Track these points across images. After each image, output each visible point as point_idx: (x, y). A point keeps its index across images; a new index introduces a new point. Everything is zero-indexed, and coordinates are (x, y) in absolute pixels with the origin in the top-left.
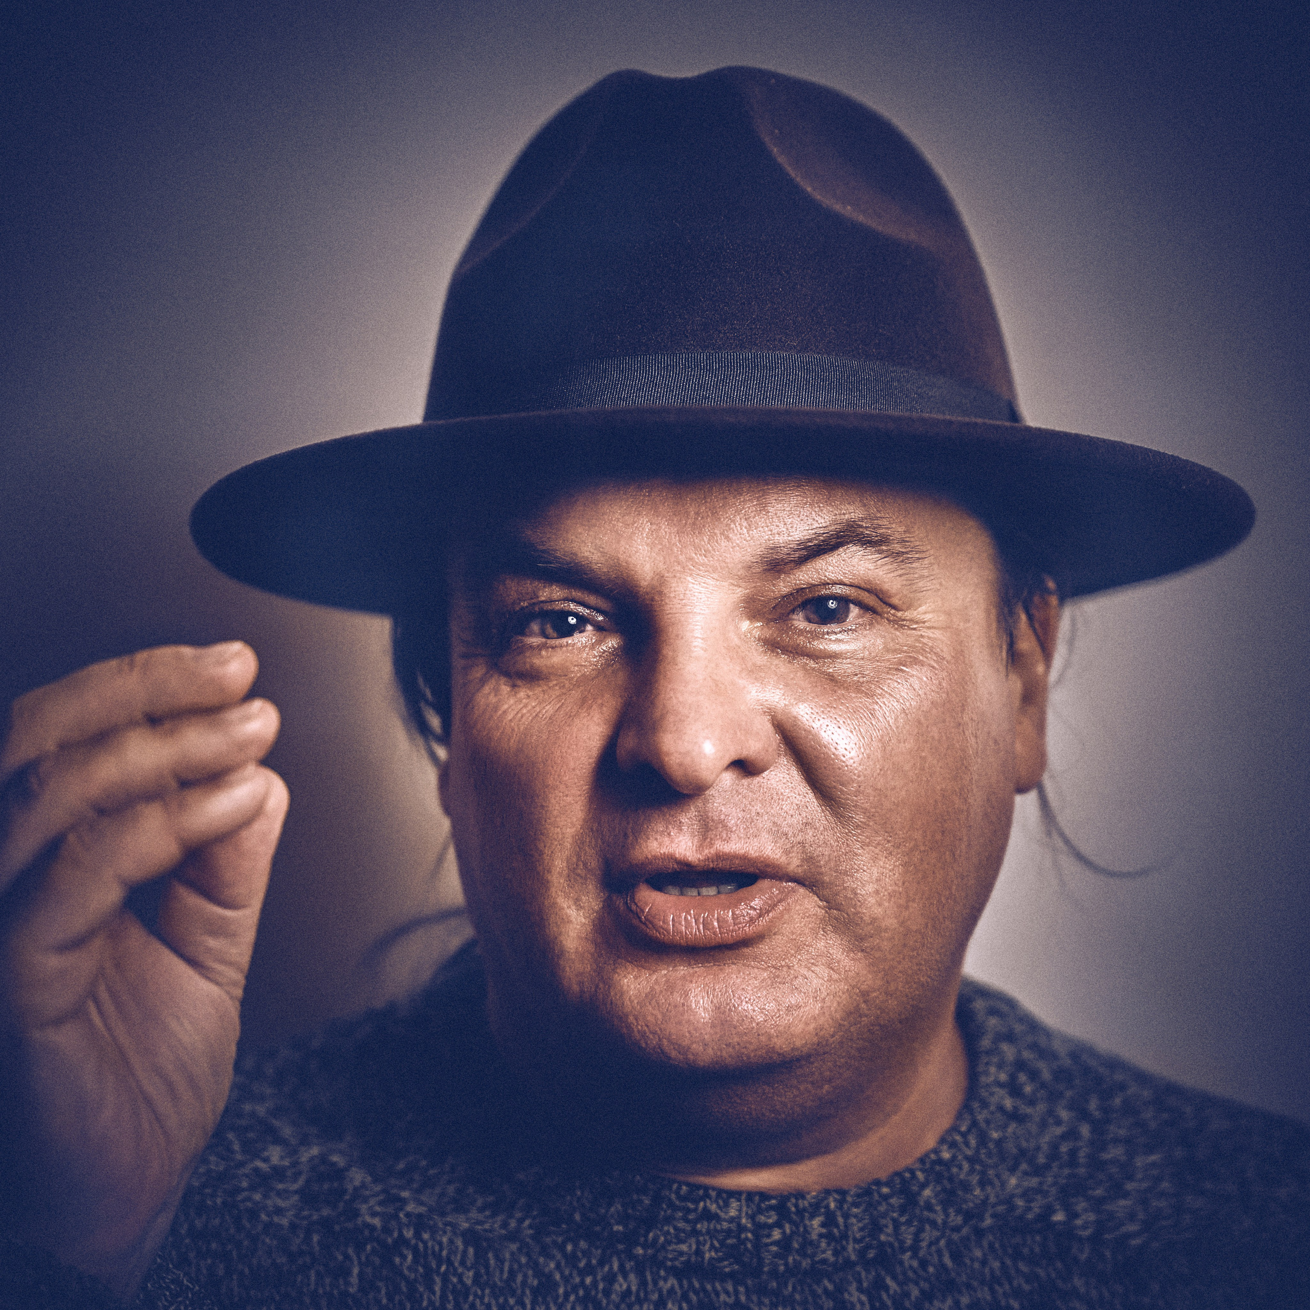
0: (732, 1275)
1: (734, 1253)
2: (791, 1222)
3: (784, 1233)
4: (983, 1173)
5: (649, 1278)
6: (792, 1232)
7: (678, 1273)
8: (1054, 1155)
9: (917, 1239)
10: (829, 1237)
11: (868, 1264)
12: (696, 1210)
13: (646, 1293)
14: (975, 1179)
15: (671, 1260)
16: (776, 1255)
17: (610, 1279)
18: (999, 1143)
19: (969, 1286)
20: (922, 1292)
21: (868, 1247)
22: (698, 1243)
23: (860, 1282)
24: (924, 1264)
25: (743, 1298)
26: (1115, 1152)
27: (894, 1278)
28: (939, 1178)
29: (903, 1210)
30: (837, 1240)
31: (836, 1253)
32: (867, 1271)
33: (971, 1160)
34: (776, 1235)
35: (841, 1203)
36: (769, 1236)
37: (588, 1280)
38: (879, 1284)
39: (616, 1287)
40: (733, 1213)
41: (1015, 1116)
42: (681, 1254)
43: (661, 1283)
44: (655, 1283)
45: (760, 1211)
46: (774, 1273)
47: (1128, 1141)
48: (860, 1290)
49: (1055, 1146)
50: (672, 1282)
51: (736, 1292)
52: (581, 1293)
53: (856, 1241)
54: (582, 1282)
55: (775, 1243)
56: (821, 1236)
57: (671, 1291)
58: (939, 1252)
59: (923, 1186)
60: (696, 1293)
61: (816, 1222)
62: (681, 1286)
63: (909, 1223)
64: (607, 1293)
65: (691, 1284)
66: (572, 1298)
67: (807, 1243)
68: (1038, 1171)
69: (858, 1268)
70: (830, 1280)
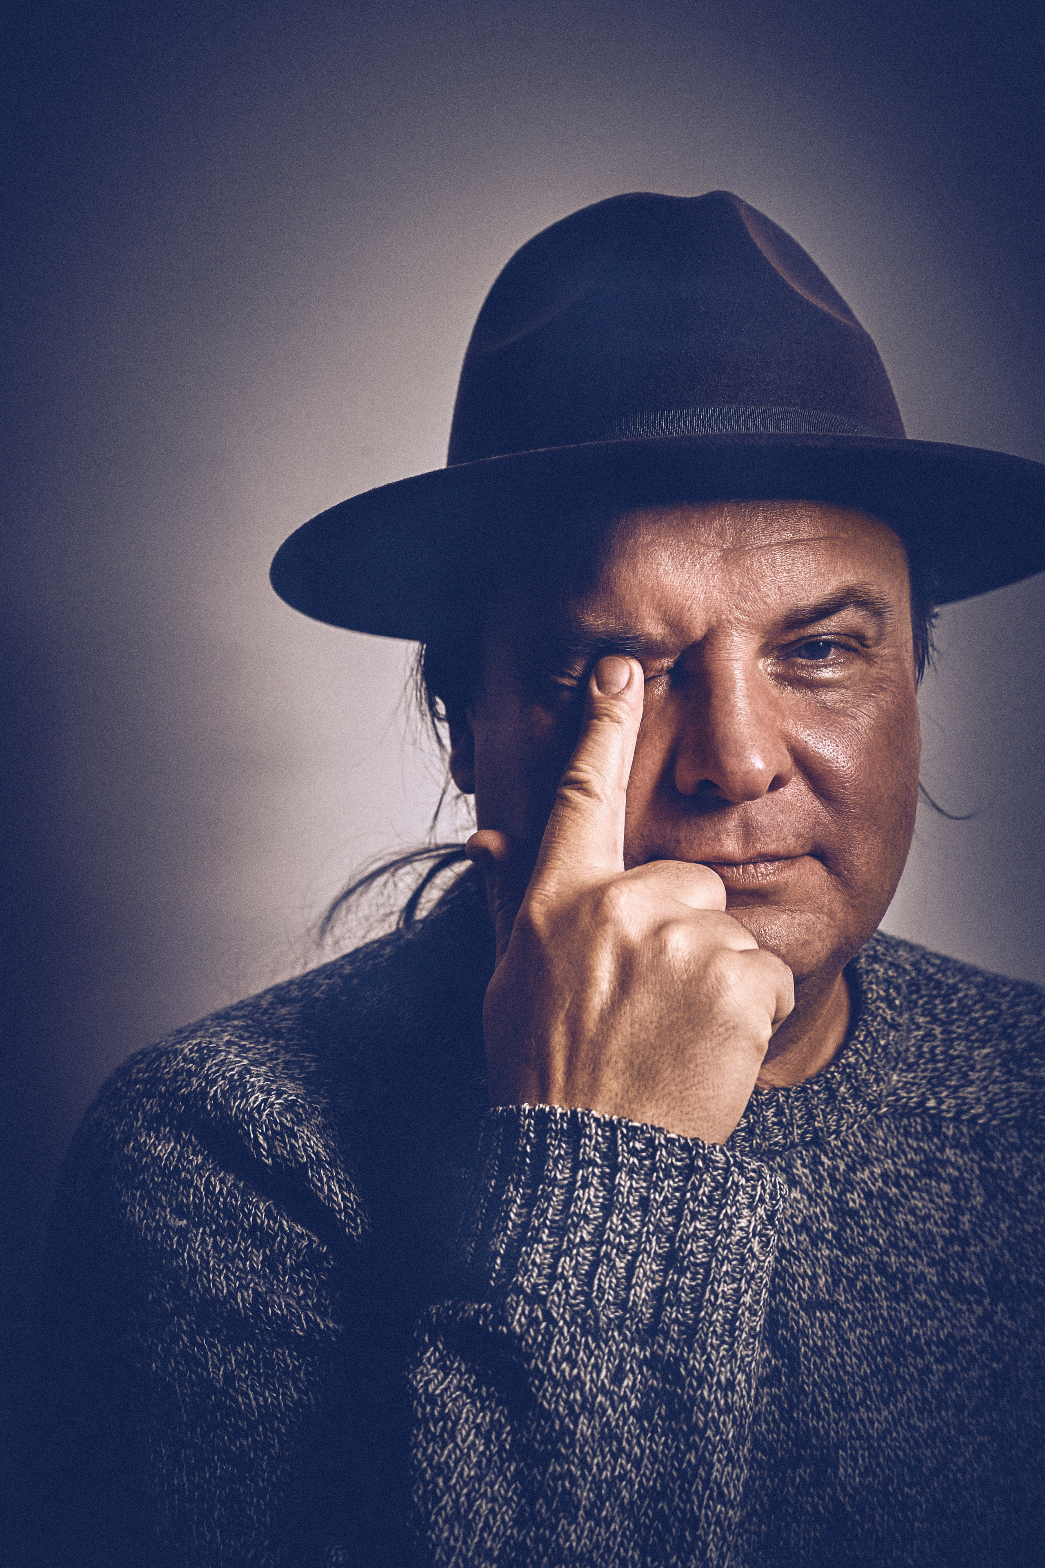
8: (920, 1055)
9: (839, 1126)
10: (779, 1123)
11: (806, 1145)
18: (885, 1048)
24: (845, 1144)
26: (960, 1047)
27: (826, 1155)
28: (849, 1078)
29: (827, 1102)
31: (785, 1137)
33: (868, 1063)
41: (893, 1026)
47: (966, 1038)
48: (804, 1165)
53: (799, 1127)
56: (774, 1123)
59: (840, 1084)
61: (770, 1113)
63: (831, 1112)
68: (910, 1067)
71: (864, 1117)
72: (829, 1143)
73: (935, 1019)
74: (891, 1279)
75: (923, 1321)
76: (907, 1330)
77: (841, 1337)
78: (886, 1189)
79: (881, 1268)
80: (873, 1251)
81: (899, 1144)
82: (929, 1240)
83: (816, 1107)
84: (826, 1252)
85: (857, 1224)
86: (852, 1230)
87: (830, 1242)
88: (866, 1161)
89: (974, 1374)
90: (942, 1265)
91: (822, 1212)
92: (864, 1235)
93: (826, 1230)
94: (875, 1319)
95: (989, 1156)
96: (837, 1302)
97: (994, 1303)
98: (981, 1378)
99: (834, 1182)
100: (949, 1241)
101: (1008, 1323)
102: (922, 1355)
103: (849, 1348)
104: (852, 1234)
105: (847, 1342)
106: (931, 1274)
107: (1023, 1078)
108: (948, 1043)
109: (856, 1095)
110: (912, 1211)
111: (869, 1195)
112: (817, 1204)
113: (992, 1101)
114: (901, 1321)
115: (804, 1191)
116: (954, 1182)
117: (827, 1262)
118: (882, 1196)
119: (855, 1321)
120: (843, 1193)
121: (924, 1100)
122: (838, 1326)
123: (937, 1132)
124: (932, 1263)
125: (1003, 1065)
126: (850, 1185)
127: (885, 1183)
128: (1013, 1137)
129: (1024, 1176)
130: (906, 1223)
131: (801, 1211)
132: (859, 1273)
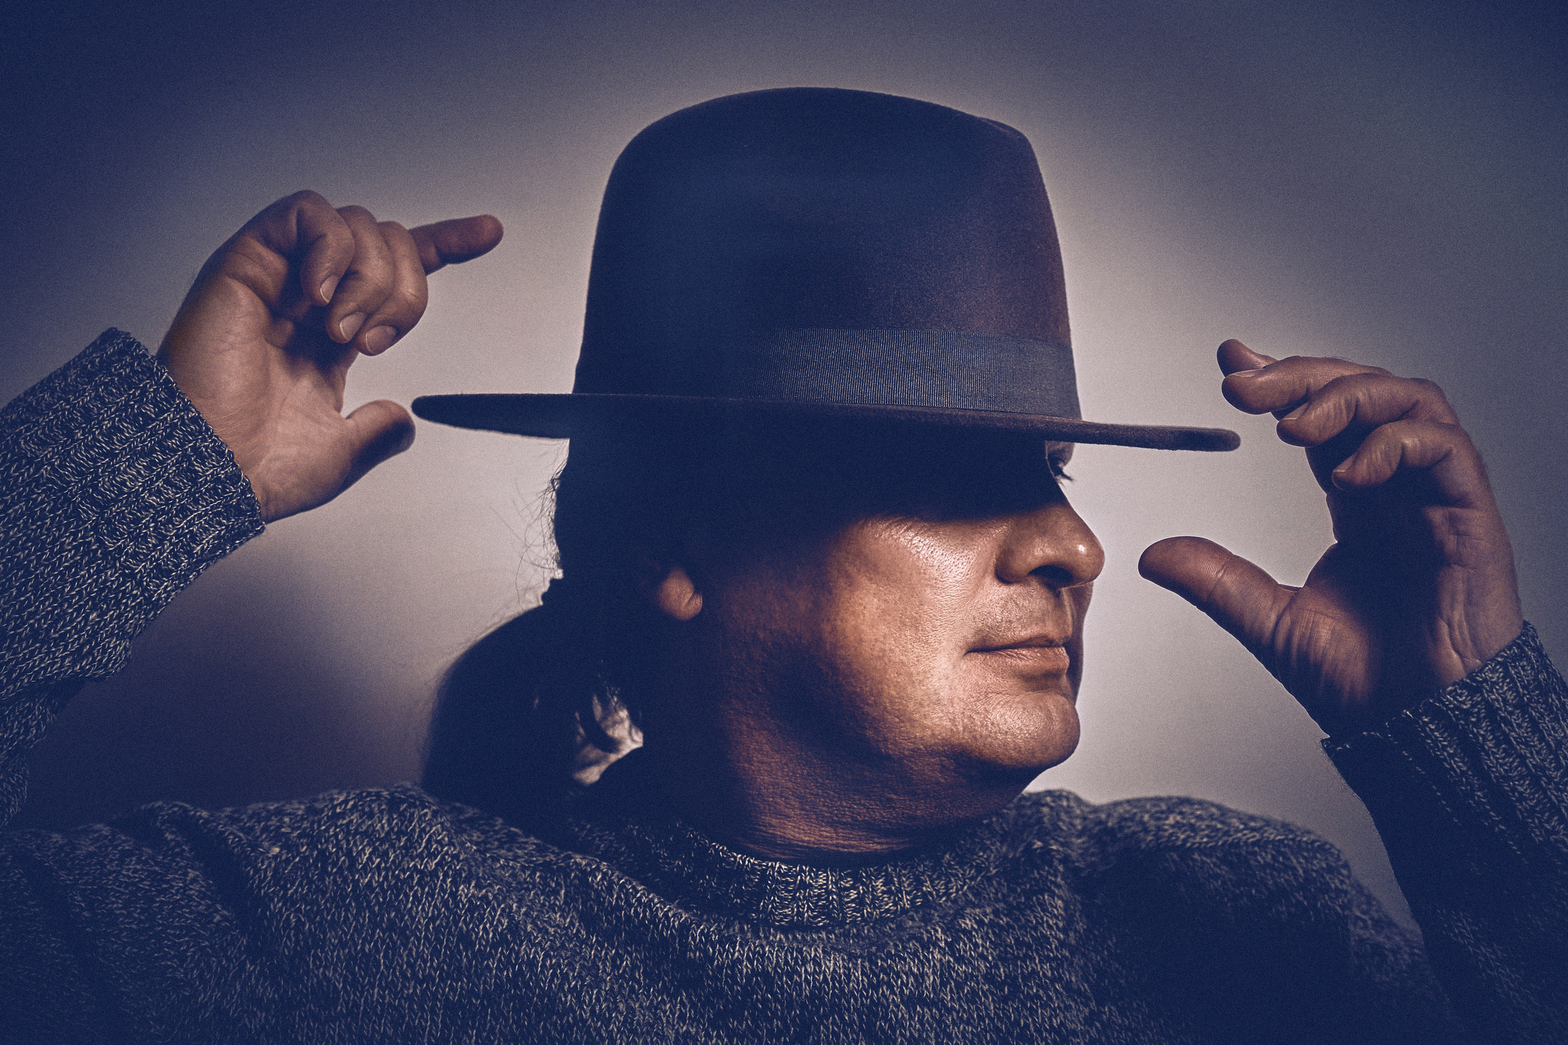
1: (825, 911)
2: (863, 884)
3: (858, 893)
7: (784, 930)
12: (794, 883)
15: (778, 921)
22: (798, 907)
32: (917, 913)
34: (853, 894)
36: (848, 896)
40: (821, 882)
42: (786, 916)
46: (854, 923)
53: (908, 893)
55: (853, 901)
62: (787, 938)
69: (911, 913)
117: (938, 965)
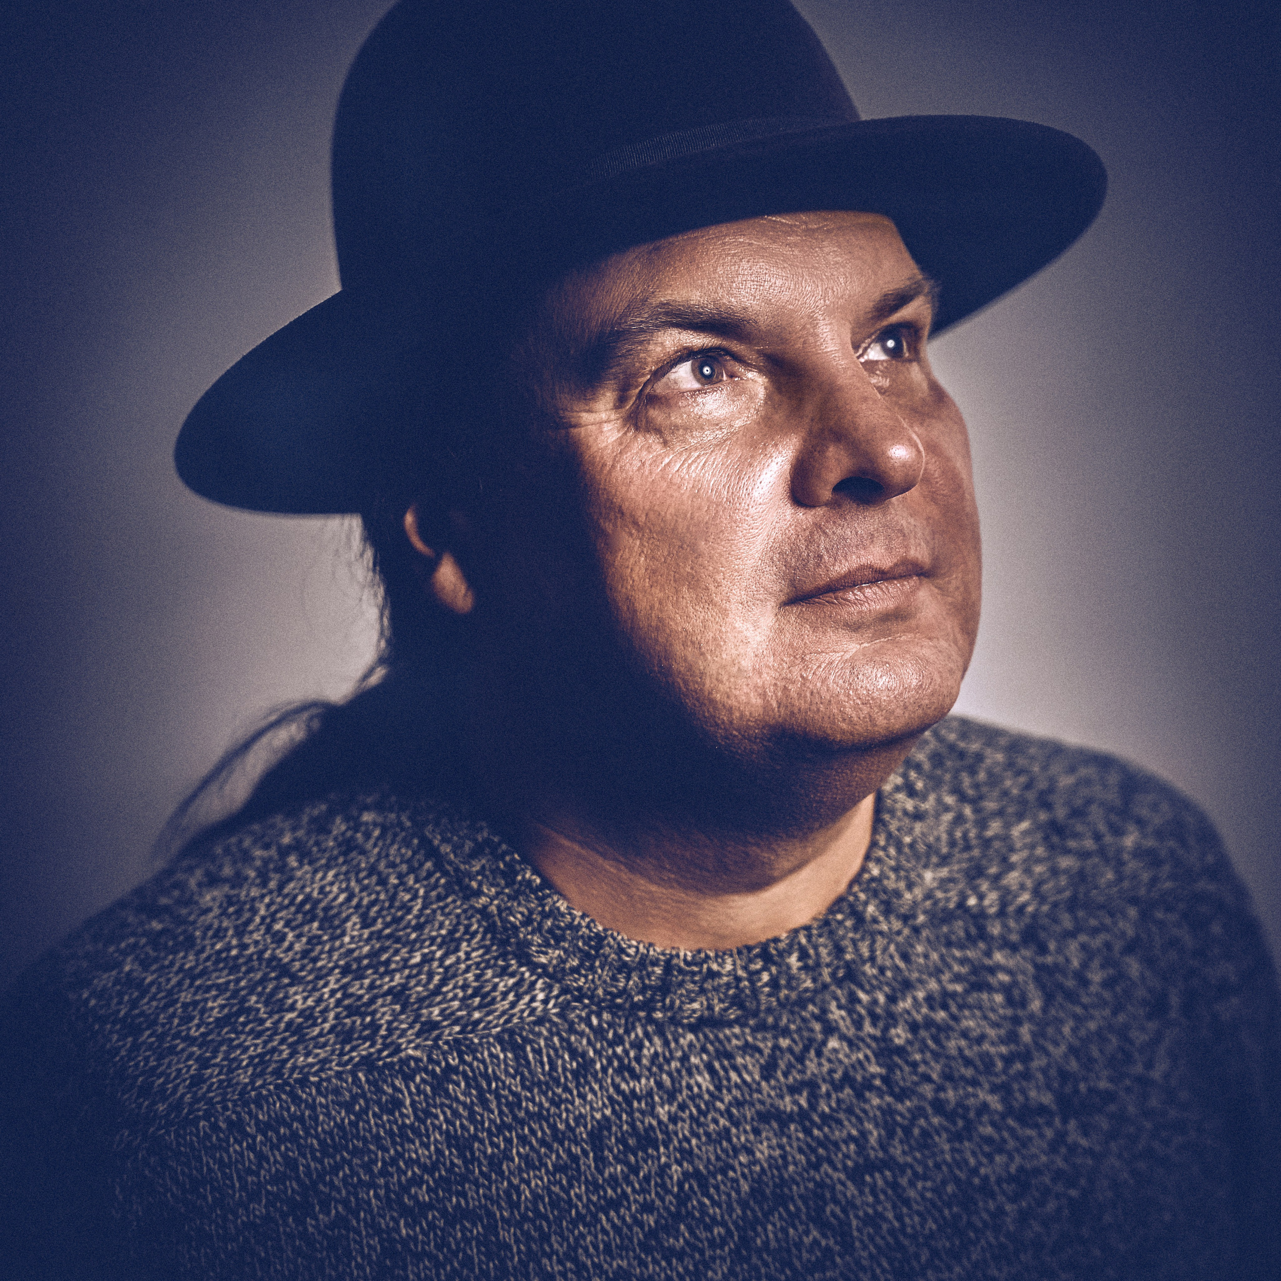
0: (737, 1021)
1: (737, 1001)
3: (771, 974)
4: (907, 878)
5: (670, 1037)
6: (779, 972)
8: (952, 843)
9: (872, 950)
11: (839, 983)
13: (671, 1052)
14: (902, 885)
16: (769, 995)
17: (638, 1046)
18: (912, 846)
19: (921, 981)
20: (887, 997)
21: (838, 968)
23: (837, 999)
24: (882, 970)
25: (750, 1039)
27: (862, 988)
28: (875, 894)
29: (855, 929)
30: (811, 968)
31: (814, 980)
33: (896, 869)
34: (765, 977)
35: (809, 937)
37: (619, 1050)
38: (853, 999)
39: (645, 1051)
43: (682, 1041)
44: (676, 1041)
45: (751, 961)
48: (840, 1007)
49: (950, 833)
50: (690, 1037)
51: (743, 1033)
52: (616, 1064)
53: (828, 965)
54: (614, 1052)
55: (766, 985)
57: (691, 1045)
58: (892, 957)
59: (866, 903)
60: (712, 1043)
63: (863, 939)
64: (638, 1059)
65: (706, 1037)
66: (610, 1071)
67: (791, 978)
68: (944, 860)
70: (815, 1004)
71: (899, 933)
72: (864, 974)
73: (963, 798)
74: (951, 1116)
75: (990, 1157)
76: (975, 1171)
77: (899, 1196)
78: (932, 1015)
79: (939, 1106)
80: (927, 1090)
81: (942, 957)
82: (987, 1062)
83: (843, 937)
84: (876, 1101)
85: (907, 1062)
86: (902, 1070)
87: (878, 1089)
88: (907, 985)
89: (1051, 1206)
90: (1003, 1090)
91: (866, 1057)
92: (915, 1073)
93: (873, 1076)
94: (938, 1166)
95: (1043, 949)
96: (892, 1158)
97: (1065, 1121)
98: (1059, 1209)
99: (875, 1019)
100: (1008, 1060)
101: (1084, 1142)
102: (993, 1196)
103: (910, 1207)
104: (903, 1076)
105: (907, 1202)
106: (994, 1102)
107: (1067, 851)
108: (982, 824)
109: (888, 909)
110: (965, 1034)
111: (914, 1027)
112: (859, 1049)
113: (1039, 884)
114: (966, 1162)
115: (843, 1038)
116: (1006, 990)
118: (929, 1023)
119: (915, 1174)
120: (886, 1030)
121: (963, 898)
122: (895, 1186)
123: (983, 935)
124: (994, 1090)
125: (1046, 838)
126: (892, 1019)
127: (932, 1008)
128: (1067, 922)
129: (1085, 965)
130: (960, 1050)
131: (840, 1062)
132: (914, 1118)
